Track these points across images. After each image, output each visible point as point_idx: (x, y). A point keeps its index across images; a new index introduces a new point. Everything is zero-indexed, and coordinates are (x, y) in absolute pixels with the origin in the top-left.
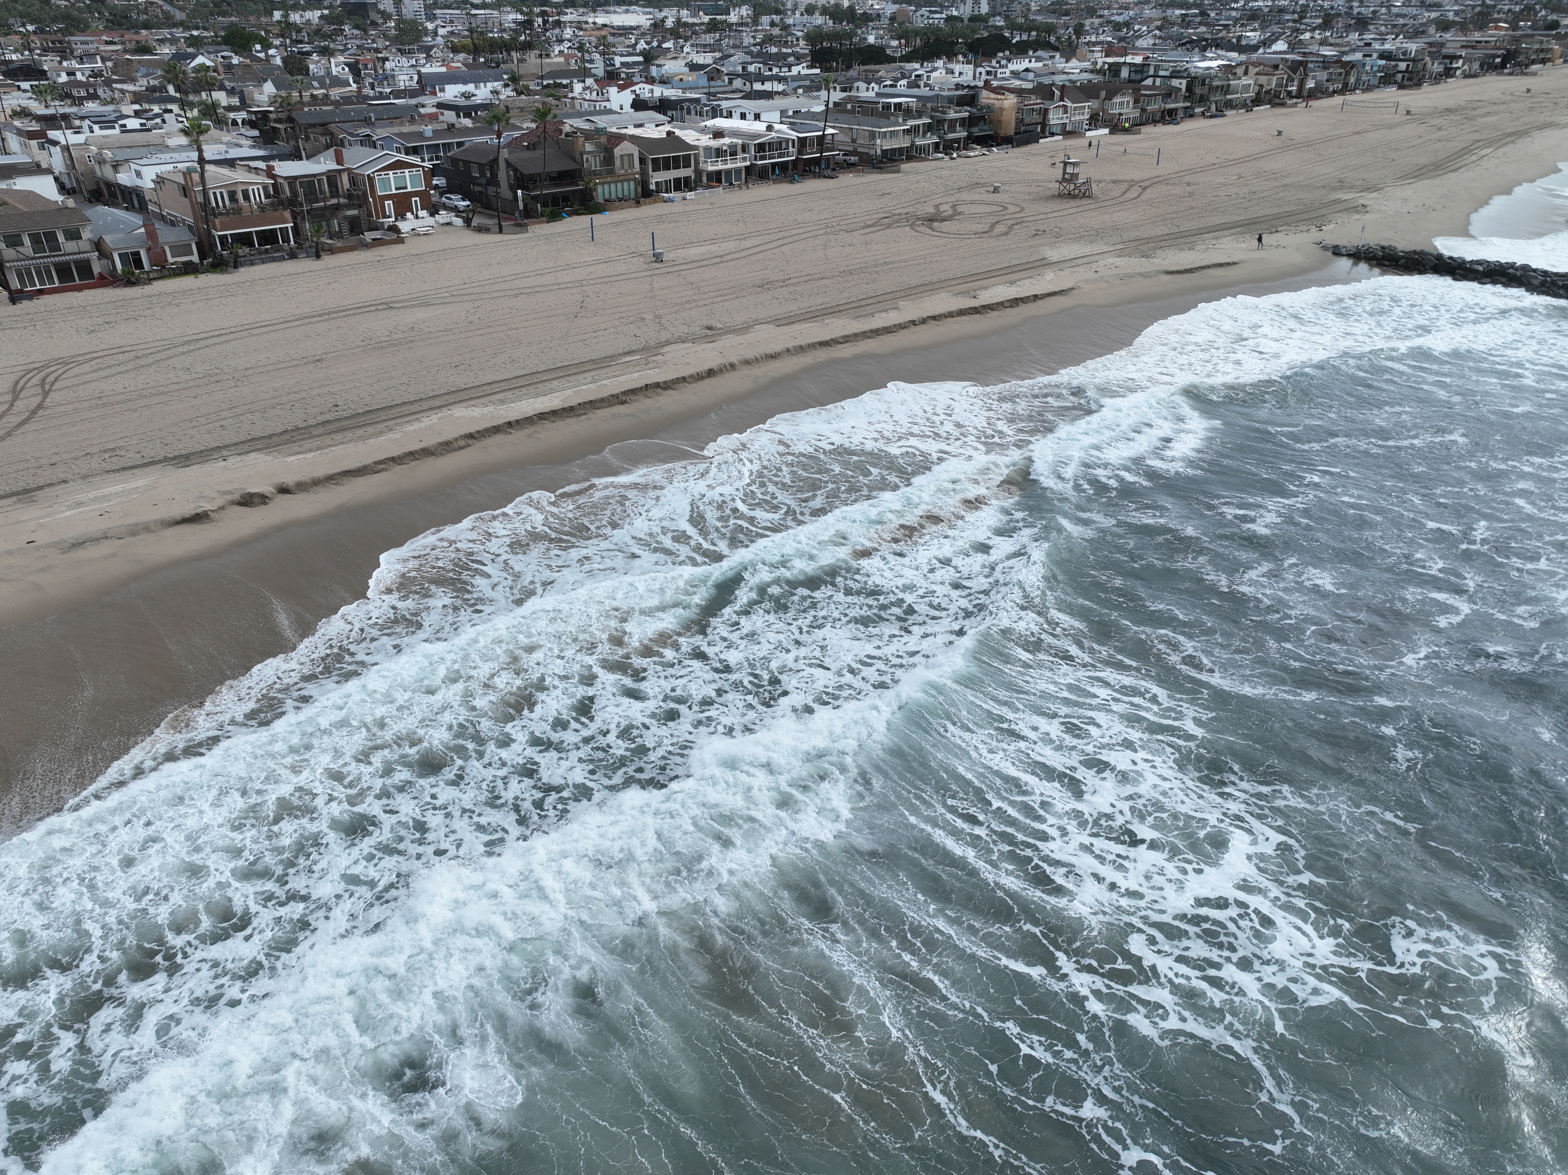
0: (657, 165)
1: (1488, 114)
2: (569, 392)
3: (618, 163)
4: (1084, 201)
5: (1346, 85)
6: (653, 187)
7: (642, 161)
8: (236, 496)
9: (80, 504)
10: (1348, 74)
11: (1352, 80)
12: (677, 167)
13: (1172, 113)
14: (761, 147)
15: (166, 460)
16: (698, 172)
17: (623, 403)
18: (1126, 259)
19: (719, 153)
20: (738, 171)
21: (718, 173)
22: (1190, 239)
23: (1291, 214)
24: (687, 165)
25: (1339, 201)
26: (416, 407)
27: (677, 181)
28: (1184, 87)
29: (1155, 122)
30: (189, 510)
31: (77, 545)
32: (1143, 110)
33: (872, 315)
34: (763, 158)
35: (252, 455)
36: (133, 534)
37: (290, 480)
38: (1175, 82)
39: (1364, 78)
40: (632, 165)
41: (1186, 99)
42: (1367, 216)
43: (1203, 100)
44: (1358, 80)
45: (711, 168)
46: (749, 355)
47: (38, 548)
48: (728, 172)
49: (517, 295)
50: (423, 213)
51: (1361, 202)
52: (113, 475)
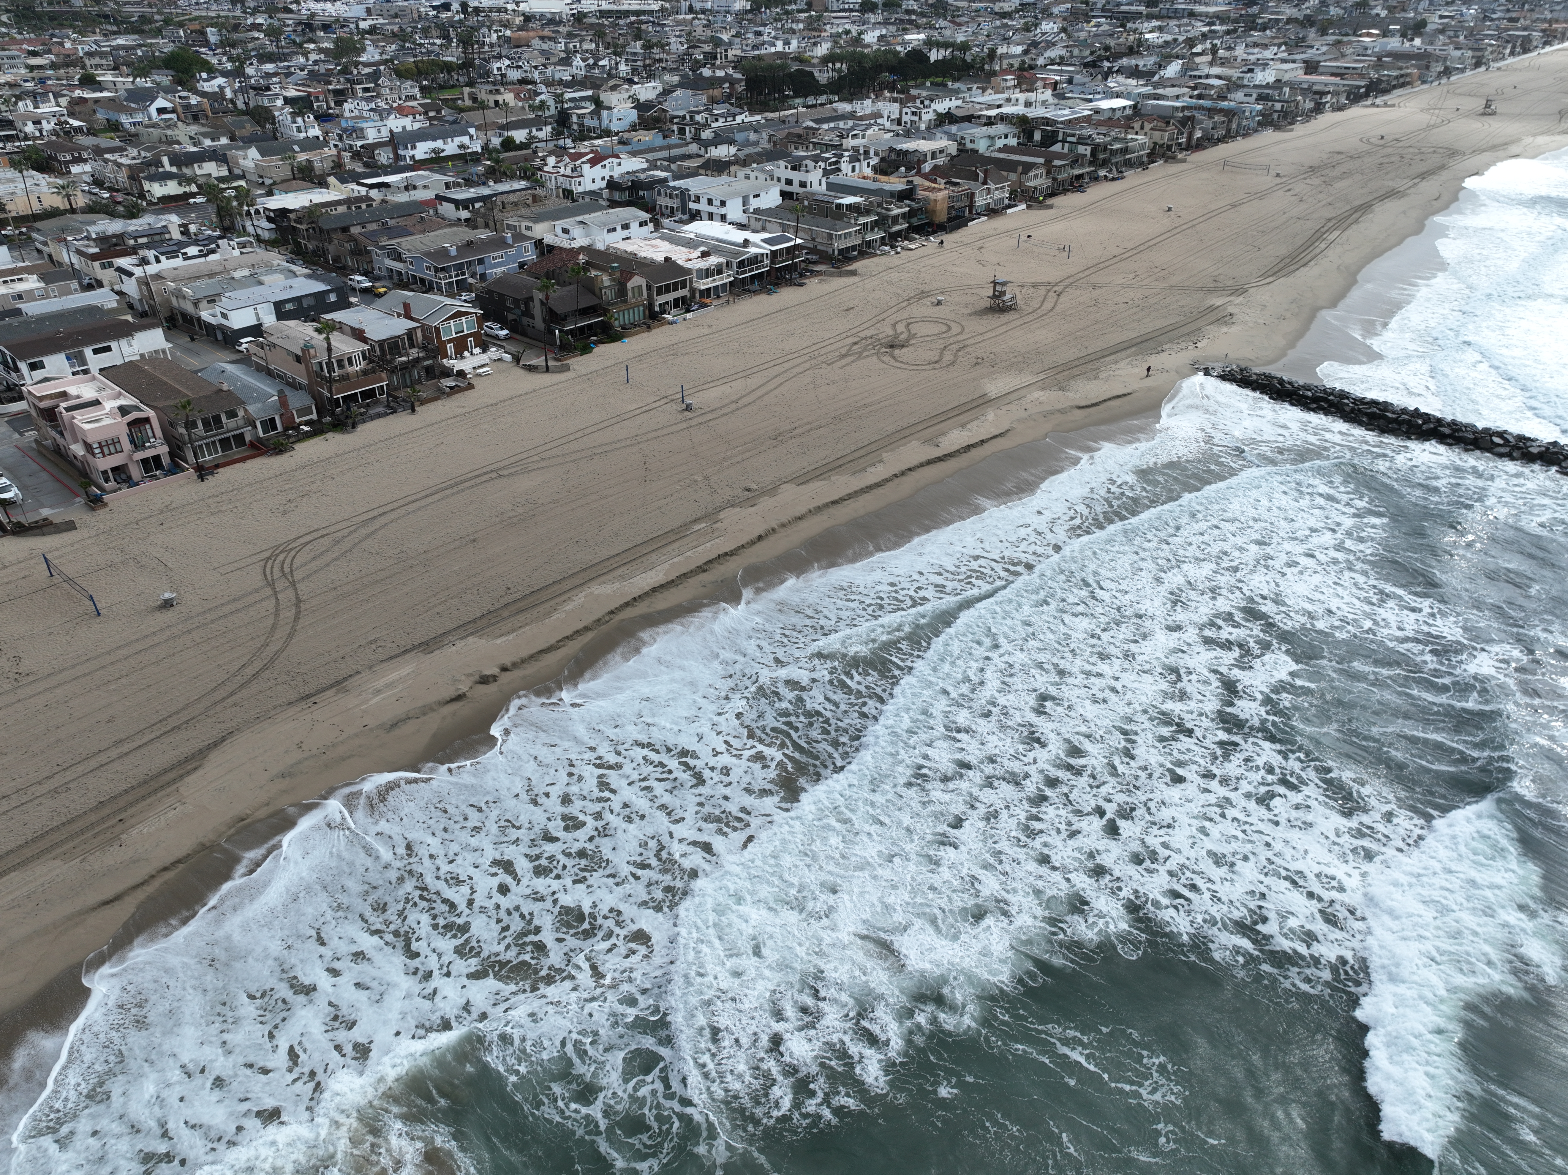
0: (660, 292)
1: (1345, 175)
2: (666, 566)
3: (630, 294)
4: (1011, 316)
5: (1229, 131)
6: (657, 309)
7: (649, 287)
8: (477, 678)
9: (378, 692)
10: (1230, 121)
11: (1234, 125)
12: (676, 289)
13: (1080, 177)
14: (741, 264)
15: (414, 647)
16: (693, 291)
17: (705, 571)
18: (1047, 393)
19: (708, 273)
20: (724, 285)
21: (709, 289)
22: (1096, 364)
23: (1174, 328)
24: (684, 286)
25: (1212, 309)
26: (565, 586)
27: (676, 300)
28: (1088, 153)
29: (1065, 191)
30: (451, 693)
31: (394, 725)
32: (1054, 179)
33: (864, 469)
34: (744, 272)
35: (471, 639)
36: (424, 714)
37: (507, 661)
38: (1081, 149)
39: (1244, 123)
40: (641, 294)
41: (1091, 163)
42: (1234, 329)
43: (1104, 163)
44: (1239, 125)
45: (703, 287)
46: (784, 520)
47: (371, 730)
48: (716, 287)
49: (592, 457)
50: (477, 350)
51: (1231, 309)
52: (385, 664)
